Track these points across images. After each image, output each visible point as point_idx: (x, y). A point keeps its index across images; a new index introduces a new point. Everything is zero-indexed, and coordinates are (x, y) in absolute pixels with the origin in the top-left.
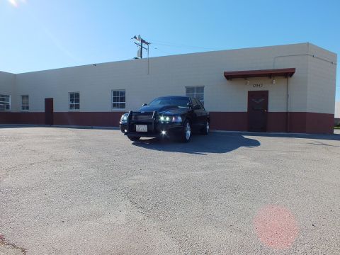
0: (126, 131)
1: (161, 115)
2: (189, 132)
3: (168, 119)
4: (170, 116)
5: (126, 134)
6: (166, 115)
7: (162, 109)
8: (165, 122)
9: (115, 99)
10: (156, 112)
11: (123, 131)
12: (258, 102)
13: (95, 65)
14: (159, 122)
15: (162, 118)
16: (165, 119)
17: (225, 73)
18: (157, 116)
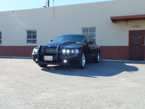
0: (36, 60)
1: (63, 48)
2: (84, 61)
3: (68, 51)
4: (70, 49)
5: (37, 62)
6: (67, 49)
7: (64, 44)
8: (66, 54)
9: (28, 37)
10: (59, 46)
11: (35, 60)
12: (136, 39)
13: (13, 11)
14: (62, 54)
15: (64, 51)
16: (66, 51)
17: (111, 18)
18: (60, 49)
